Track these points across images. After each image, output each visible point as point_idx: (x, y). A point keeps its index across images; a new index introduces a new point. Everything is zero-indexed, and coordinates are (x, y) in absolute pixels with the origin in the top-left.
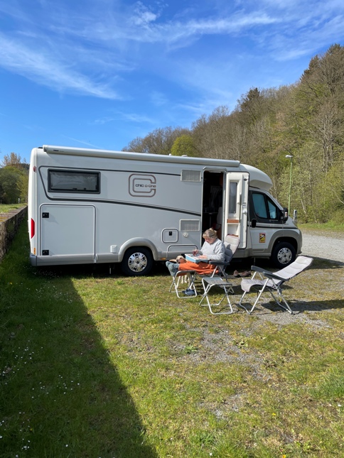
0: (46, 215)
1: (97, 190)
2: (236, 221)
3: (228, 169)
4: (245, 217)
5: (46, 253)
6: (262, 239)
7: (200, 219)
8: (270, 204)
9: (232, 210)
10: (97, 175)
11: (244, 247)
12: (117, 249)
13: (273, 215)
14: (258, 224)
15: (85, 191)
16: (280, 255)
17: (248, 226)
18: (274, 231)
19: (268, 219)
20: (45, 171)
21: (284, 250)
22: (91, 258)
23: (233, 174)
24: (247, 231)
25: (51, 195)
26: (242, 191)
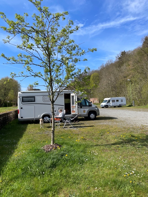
0: (22, 108)
1: (34, 101)
2: (74, 107)
3: (71, 92)
4: (77, 105)
5: (22, 117)
6: (84, 111)
7: (64, 107)
8: (86, 101)
9: (73, 104)
10: (34, 97)
11: (77, 114)
12: (40, 116)
13: (88, 104)
14: (82, 107)
15: (31, 101)
16: (91, 116)
17: (78, 107)
18: (88, 109)
19: (86, 105)
20: (21, 97)
21: (92, 114)
22: (33, 119)
23: (72, 94)
24: (78, 109)
25: (23, 103)
26: (75, 98)
